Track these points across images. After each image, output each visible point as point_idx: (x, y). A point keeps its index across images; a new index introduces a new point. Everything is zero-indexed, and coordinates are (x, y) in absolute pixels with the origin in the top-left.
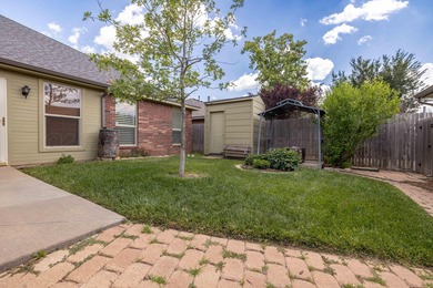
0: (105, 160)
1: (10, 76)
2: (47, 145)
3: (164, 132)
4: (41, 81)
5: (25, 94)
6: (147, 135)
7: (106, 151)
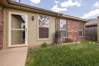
0: (58, 45)
1: (28, 13)
2: (39, 38)
3: (76, 32)
4: (37, 14)
5: (33, 19)
6: (70, 33)
7: (58, 41)
